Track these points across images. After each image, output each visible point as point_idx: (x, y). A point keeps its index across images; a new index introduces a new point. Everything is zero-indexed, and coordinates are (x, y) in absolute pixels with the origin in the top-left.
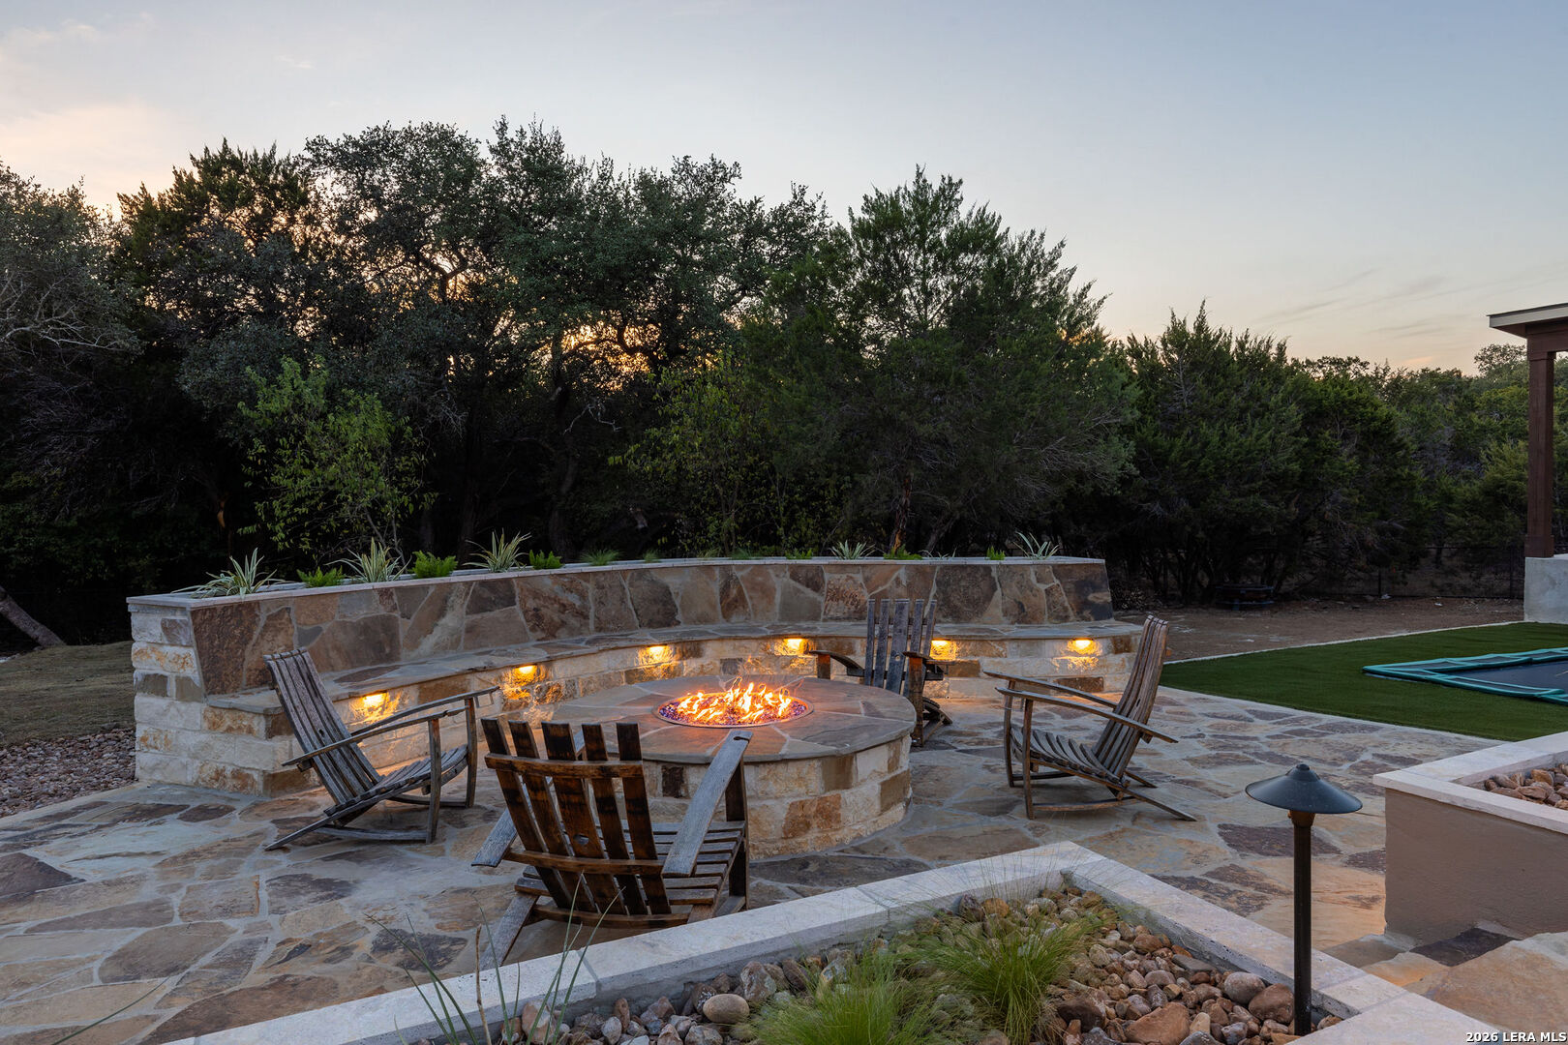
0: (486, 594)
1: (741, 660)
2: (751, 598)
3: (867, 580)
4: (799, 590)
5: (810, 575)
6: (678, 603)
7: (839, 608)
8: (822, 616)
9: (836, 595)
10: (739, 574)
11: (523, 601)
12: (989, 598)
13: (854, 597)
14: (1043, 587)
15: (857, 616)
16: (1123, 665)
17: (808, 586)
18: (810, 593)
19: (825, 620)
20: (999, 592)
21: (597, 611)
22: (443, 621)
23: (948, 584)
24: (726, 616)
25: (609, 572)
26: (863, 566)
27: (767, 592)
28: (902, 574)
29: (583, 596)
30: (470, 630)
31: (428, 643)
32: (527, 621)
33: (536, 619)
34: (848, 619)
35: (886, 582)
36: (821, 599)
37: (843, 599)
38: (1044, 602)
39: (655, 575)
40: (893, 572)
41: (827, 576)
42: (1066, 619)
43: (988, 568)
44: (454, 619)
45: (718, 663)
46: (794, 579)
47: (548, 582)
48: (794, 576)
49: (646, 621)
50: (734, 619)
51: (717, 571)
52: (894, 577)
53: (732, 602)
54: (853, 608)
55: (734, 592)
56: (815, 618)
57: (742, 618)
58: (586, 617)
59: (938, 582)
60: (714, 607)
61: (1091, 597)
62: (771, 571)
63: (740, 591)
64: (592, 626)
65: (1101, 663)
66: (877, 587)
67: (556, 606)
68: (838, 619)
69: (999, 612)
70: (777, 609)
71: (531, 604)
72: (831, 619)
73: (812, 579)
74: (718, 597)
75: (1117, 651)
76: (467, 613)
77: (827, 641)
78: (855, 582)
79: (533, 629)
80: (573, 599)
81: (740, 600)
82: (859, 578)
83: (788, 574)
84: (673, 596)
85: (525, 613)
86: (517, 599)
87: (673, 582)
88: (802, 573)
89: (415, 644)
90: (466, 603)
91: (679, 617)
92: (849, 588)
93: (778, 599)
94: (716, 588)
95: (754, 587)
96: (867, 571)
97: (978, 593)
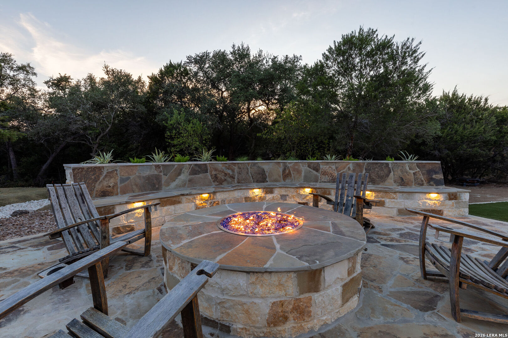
0: (197, 168)
1: (287, 195)
2: (293, 174)
3: (337, 168)
4: (311, 171)
5: (315, 166)
6: (267, 175)
7: (327, 178)
8: (319, 181)
9: (325, 173)
10: (289, 165)
11: (211, 172)
12: (388, 175)
13: (331, 174)
14: (412, 172)
15: (332, 181)
16: (453, 205)
17: (314, 170)
18: (314, 172)
19: (320, 182)
20: (392, 173)
21: (238, 176)
22: (180, 177)
23: (370, 170)
24: (284, 180)
25: (243, 163)
26: (335, 163)
27: (299, 172)
28: (351, 166)
29: (233, 171)
30: (190, 181)
31: (173, 185)
32: (212, 178)
33: (215, 178)
34: (329, 182)
35: (344, 168)
36: (318, 174)
37: (327, 175)
38: (412, 178)
39: (260, 165)
40: (347, 165)
41: (321, 166)
42: (422, 185)
43: (387, 164)
44: (184, 177)
45: (279, 196)
46: (309, 167)
47: (221, 165)
48: (309, 166)
49: (255, 180)
50: (287, 181)
51: (282, 164)
52: (347, 167)
53: (286, 175)
54: (331, 178)
55: (287, 171)
56: (316, 181)
57: (290, 181)
58: (234, 178)
59: (366, 169)
60: (280, 177)
61: (434, 176)
62: (301, 164)
63: (289, 171)
64: (236, 182)
65: (442, 203)
66: (340, 171)
67: (223, 174)
68: (325, 182)
69: (392, 181)
70: (302, 178)
71: (214, 173)
72: (323, 182)
73: (315, 167)
74: (281, 173)
75: (450, 199)
76: (189, 175)
77: (320, 190)
78: (332, 169)
79: (214, 181)
80: (230, 172)
81: (289, 174)
82: (334, 167)
83: (307, 166)
84: (266, 172)
85: (211, 176)
86: (209, 171)
87: (266, 167)
88: (312, 165)
89: (168, 185)
90: (189, 171)
91: (267, 179)
92: (330, 171)
93: (303, 174)
94: (281, 170)
95: (294, 170)
96: (337, 165)
97: (382, 173)
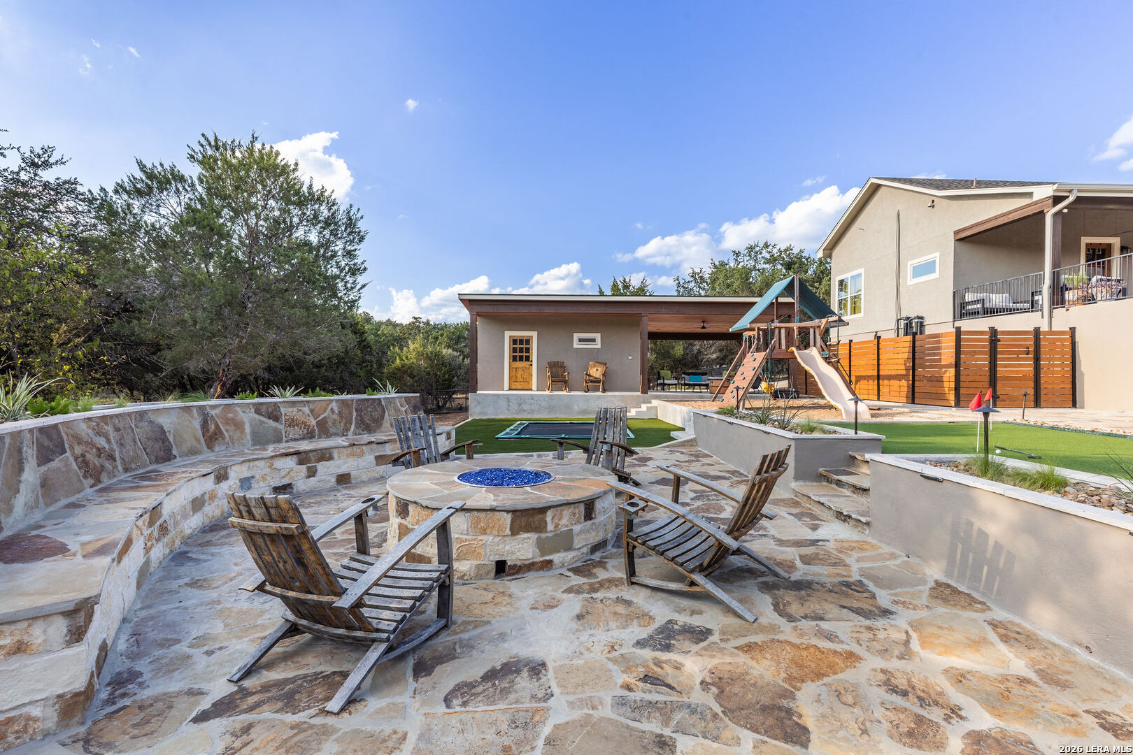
0: (46, 442)
2: (227, 430)
3: (312, 411)
4: (263, 422)
5: (270, 410)
6: (171, 439)
7: (296, 432)
8: (284, 439)
9: (292, 423)
10: (213, 412)
11: (72, 448)
12: (383, 417)
13: (304, 423)
15: (309, 436)
17: (270, 418)
18: (272, 423)
19: (287, 441)
20: (387, 414)
21: (121, 452)
22: (24, 476)
23: (361, 410)
24: (210, 446)
25: (120, 415)
26: (308, 402)
27: (239, 426)
28: (334, 405)
29: (108, 439)
30: (43, 484)
32: (80, 468)
33: (84, 465)
34: (303, 439)
35: (325, 411)
36: (281, 427)
37: (298, 425)
39: (152, 417)
40: (328, 405)
41: (283, 410)
43: (379, 400)
44: (30, 474)
45: (238, 482)
46: (259, 414)
47: (83, 426)
48: (258, 412)
49: (153, 458)
50: (217, 449)
51: (195, 411)
52: (330, 408)
53: (212, 437)
54: (305, 431)
55: (212, 427)
56: (279, 441)
57: (223, 447)
58: (114, 460)
59: (356, 410)
60: (198, 441)
62: (238, 409)
63: (217, 426)
64: (120, 468)
66: (320, 415)
67: (94, 450)
68: (295, 440)
69: (388, 425)
70: (249, 437)
71: (78, 450)
72: (291, 440)
73: (272, 413)
74: (200, 433)
76: (39, 465)
78: (304, 413)
79: (85, 477)
80: (102, 442)
81: (218, 432)
82: (306, 410)
83: (253, 410)
84: (167, 434)
85: (76, 459)
86: (67, 446)
87: (166, 422)
88: (264, 409)
89: (11, 508)
90: (35, 452)
91: (175, 452)
92: (300, 417)
93: (248, 429)
94: (197, 424)
95: (227, 422)
96: (312, 406)
97: (376, 415)
